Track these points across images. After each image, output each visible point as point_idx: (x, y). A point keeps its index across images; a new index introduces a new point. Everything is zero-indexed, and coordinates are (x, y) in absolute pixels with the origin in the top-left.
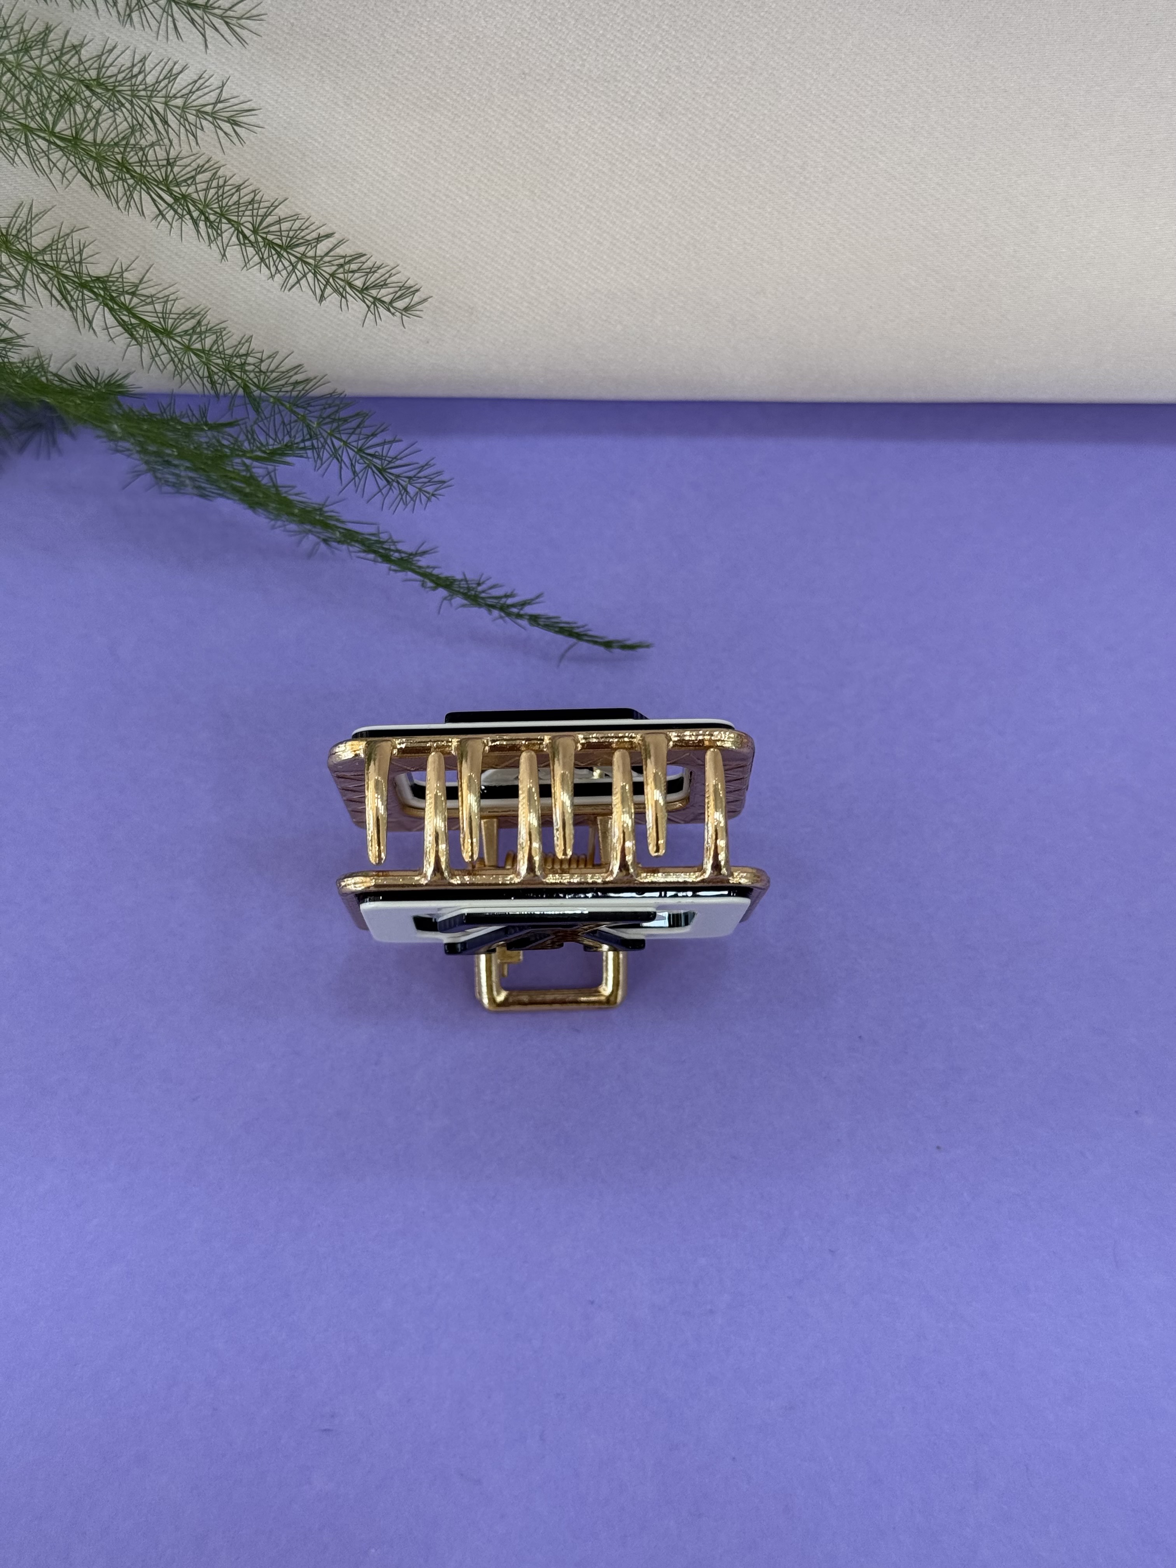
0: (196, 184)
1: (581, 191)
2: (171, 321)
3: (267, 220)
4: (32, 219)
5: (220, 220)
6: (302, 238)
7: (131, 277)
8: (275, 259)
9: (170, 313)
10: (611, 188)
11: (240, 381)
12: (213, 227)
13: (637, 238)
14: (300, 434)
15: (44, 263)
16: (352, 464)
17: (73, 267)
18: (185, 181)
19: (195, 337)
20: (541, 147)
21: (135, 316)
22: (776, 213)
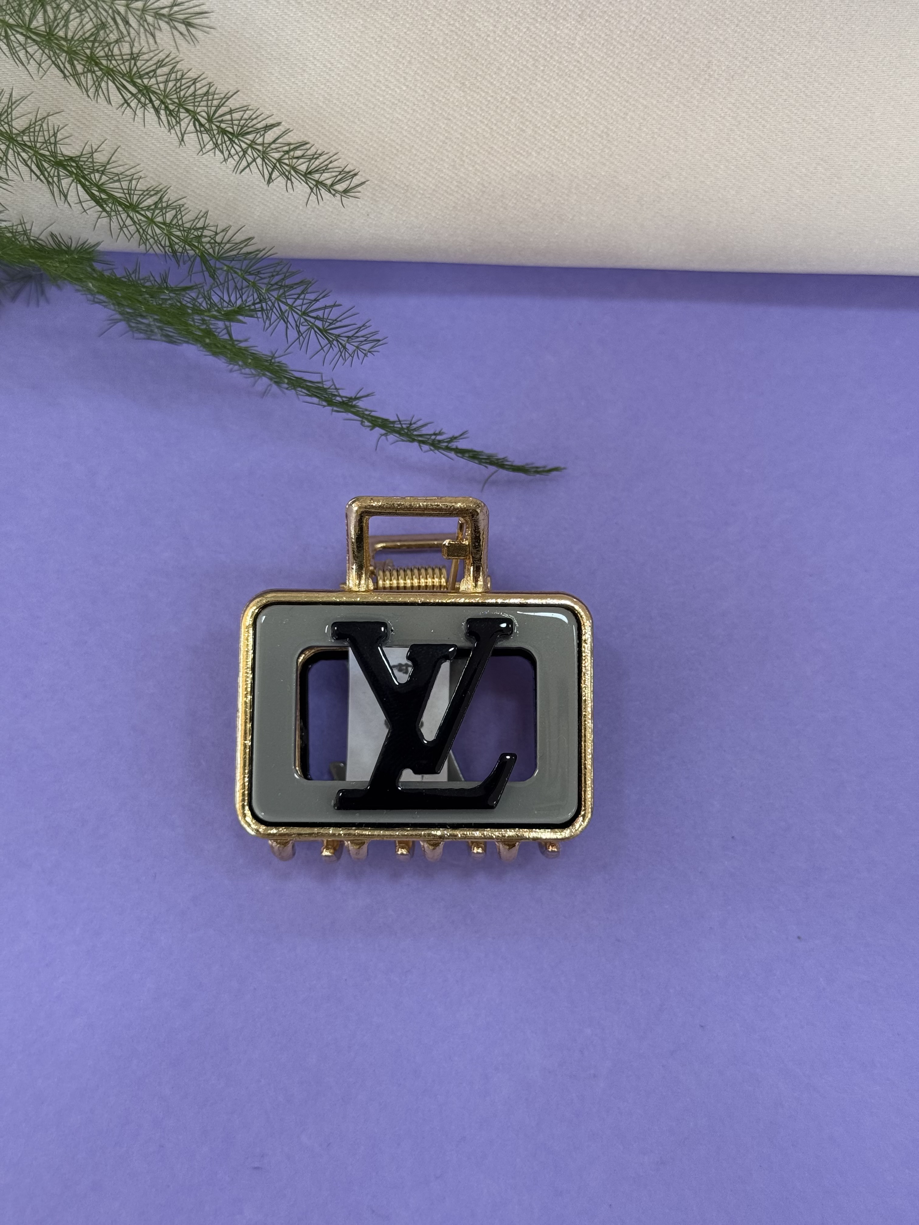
0: (156, 77)
1: (507, 83)
2: (135, 198)
3: (220, 110)
4: (12, 104)
5: (179, 109)
6: (252, 127)
7: (100, 158)
8: (227, 145)
9: (135, 190)
10: (534, 82)
11: (197, 251)
12: (172, 115)
13: (556, 126)
14: (251, 298)
15: (22, 142)
16: (297, 325)
17: (49, 147)
18: (147, 73)
19: (157, 211)
20: (472, 44)
21: (104, 191)
22: (681, 106)
